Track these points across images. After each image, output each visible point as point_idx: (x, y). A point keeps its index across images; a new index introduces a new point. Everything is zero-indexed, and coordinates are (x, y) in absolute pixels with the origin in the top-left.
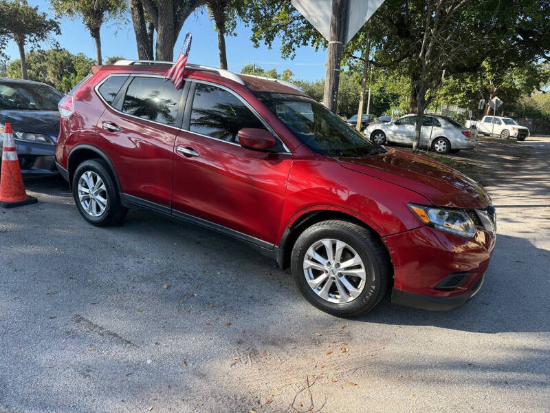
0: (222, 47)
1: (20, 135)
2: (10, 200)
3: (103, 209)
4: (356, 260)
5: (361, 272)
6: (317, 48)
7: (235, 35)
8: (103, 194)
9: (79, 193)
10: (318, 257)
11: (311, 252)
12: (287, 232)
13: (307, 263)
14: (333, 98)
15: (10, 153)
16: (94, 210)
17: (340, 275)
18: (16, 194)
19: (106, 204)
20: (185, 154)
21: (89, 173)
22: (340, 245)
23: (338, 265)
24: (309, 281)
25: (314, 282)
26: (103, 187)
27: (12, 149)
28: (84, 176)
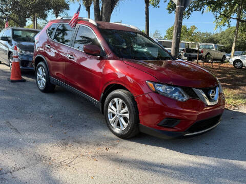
1: (23, 52)
2: (14, 79)
3: (44, 84)
4: (126, 109)
5: (127, 115)
6: (203, 12)
7: (159, 7)
8: (45, 77)
9: (38, 77)
10: (113, 107)
11: (110, 104)
12: (102, 95)
13: (109, 110)
15: (16, 59)
17: (121, 116)
18: (16, 77)
19: (45, 82)
21: (41, 67)
22: (121, 101)
23: (120, 111)
25: (111, 120)
26: (45, 74)
27: (17, 57)
28: (39, 69)
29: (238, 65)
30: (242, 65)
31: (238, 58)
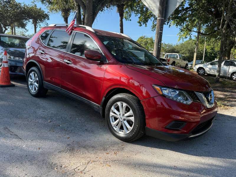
0: (122, 25)
1: (12, 57)
2: (3, 84)
3: (37, 89)
4: (131, 112)
5: (132, 119)
6: (170, 26)
7: (130, 20)
8: (37, 82)
9: (29, 82)
10: (116, 111)
11: (113, 108)
12: (104, 99)
13: (111, 114)
14: (158, 45)
15: (5, 64)
16: (34, 89)
17: (124, 120)
18: (5, 82)
19: (38, 86)
20: (67, 63)
21: (33, 72)
22: (125, 105)
23: (123, 115)
24: (112, 123)
25: (114, 123)
26: (37, 79)
27: (6, 62)
28: (31, 74)
29: (201, 72)
30: (205, 72)
31: (201, 66)
